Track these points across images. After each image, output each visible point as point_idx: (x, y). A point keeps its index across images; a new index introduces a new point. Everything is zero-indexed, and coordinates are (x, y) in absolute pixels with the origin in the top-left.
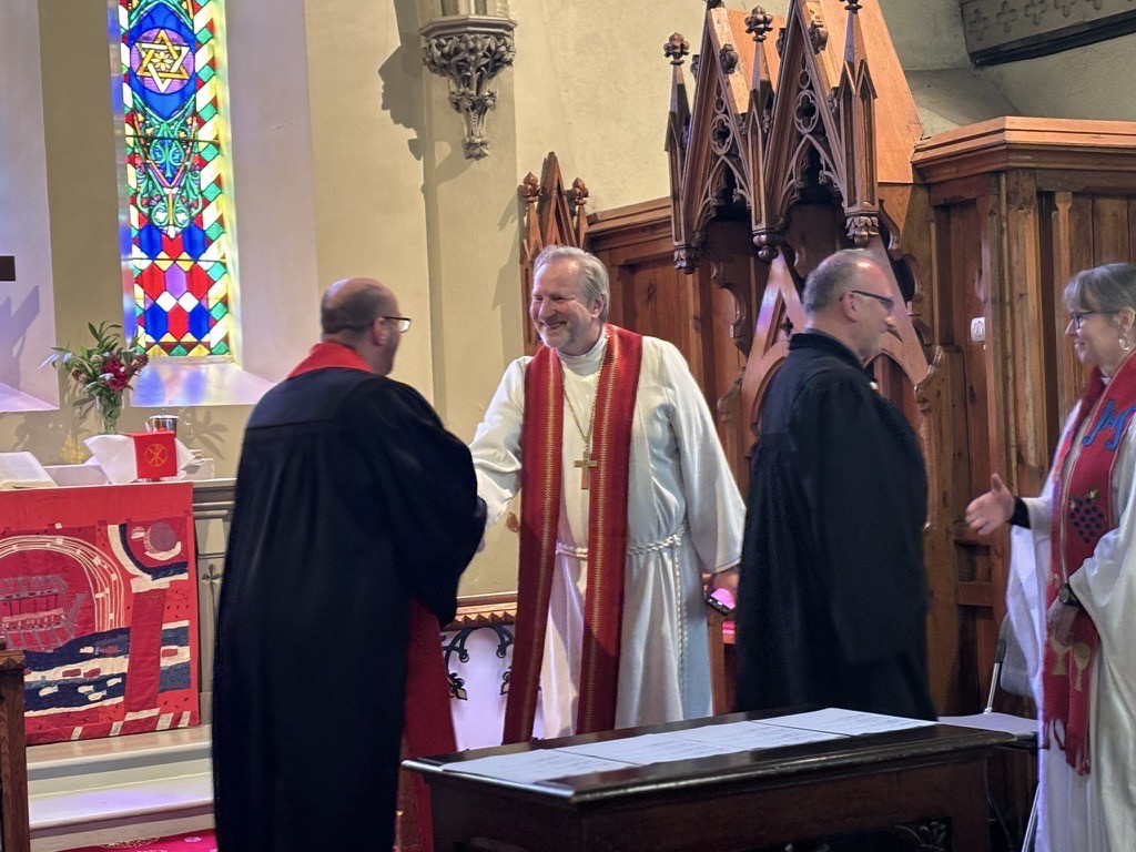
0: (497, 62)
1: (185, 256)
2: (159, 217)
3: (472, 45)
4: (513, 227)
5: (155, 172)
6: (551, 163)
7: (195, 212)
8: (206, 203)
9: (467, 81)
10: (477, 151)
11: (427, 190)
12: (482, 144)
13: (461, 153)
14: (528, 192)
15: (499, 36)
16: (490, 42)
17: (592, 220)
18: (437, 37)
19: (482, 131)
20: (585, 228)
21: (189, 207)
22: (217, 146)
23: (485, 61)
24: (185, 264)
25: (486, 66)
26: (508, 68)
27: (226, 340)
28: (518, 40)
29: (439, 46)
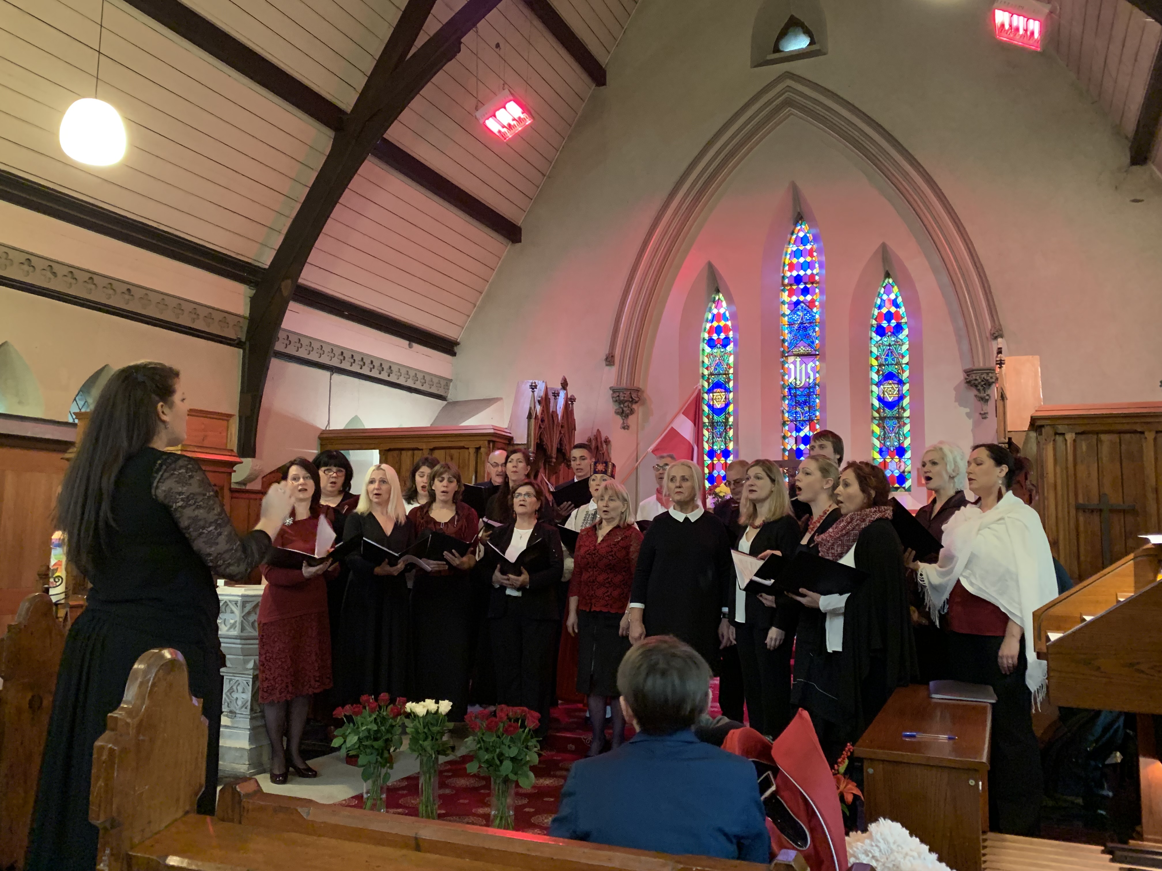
0: (989, 383)
1: (897, 457)
3: (974, 378)
5: (886, 428)
7: (901, 442)
8: (905, 439)
9: (979, 390)
10: (984, 416)
11: (973, 431)
12: (986, 413)
13: (980, 417)
15: (988, 374)
16: (984, 376)
18: (971, 375)
19: (986, 408)
21: (899, 440)
23: (983, 383)
25: (985, 384)
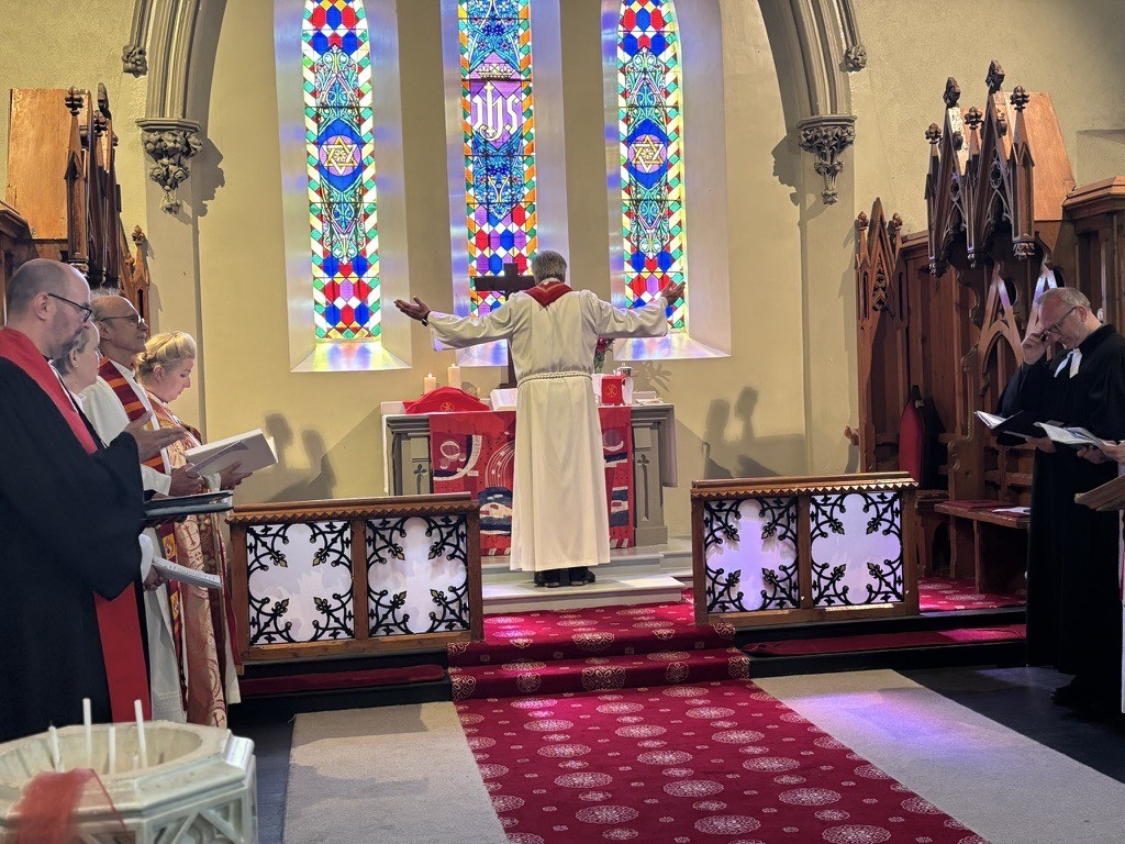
0: (842, 143)
1: (659, 269)
2: (643, 247)
3: (824, 133)
4: (852, 245)
5: (642, 220)
6: (877, 204)
7: (665, 243)
8: (672, 237)
9: (824, 156)
10: (830, 199)
11: (802, 224)
12: (833, 194)
13: (821, 201)
14: (861, 223)
15: (844, 127)
16: (838, 130)
17: (904, 240)
18: (805, 130)
19: (833, 186)
20: (899, 245)
21: (662, 241)
22: (679, 203)
23: (834, 143)
24: (658, 274)
25: (836, 145)
26: (851, 146)
27: (682, 319)
28: (857, 128)
29: (806, 135)
